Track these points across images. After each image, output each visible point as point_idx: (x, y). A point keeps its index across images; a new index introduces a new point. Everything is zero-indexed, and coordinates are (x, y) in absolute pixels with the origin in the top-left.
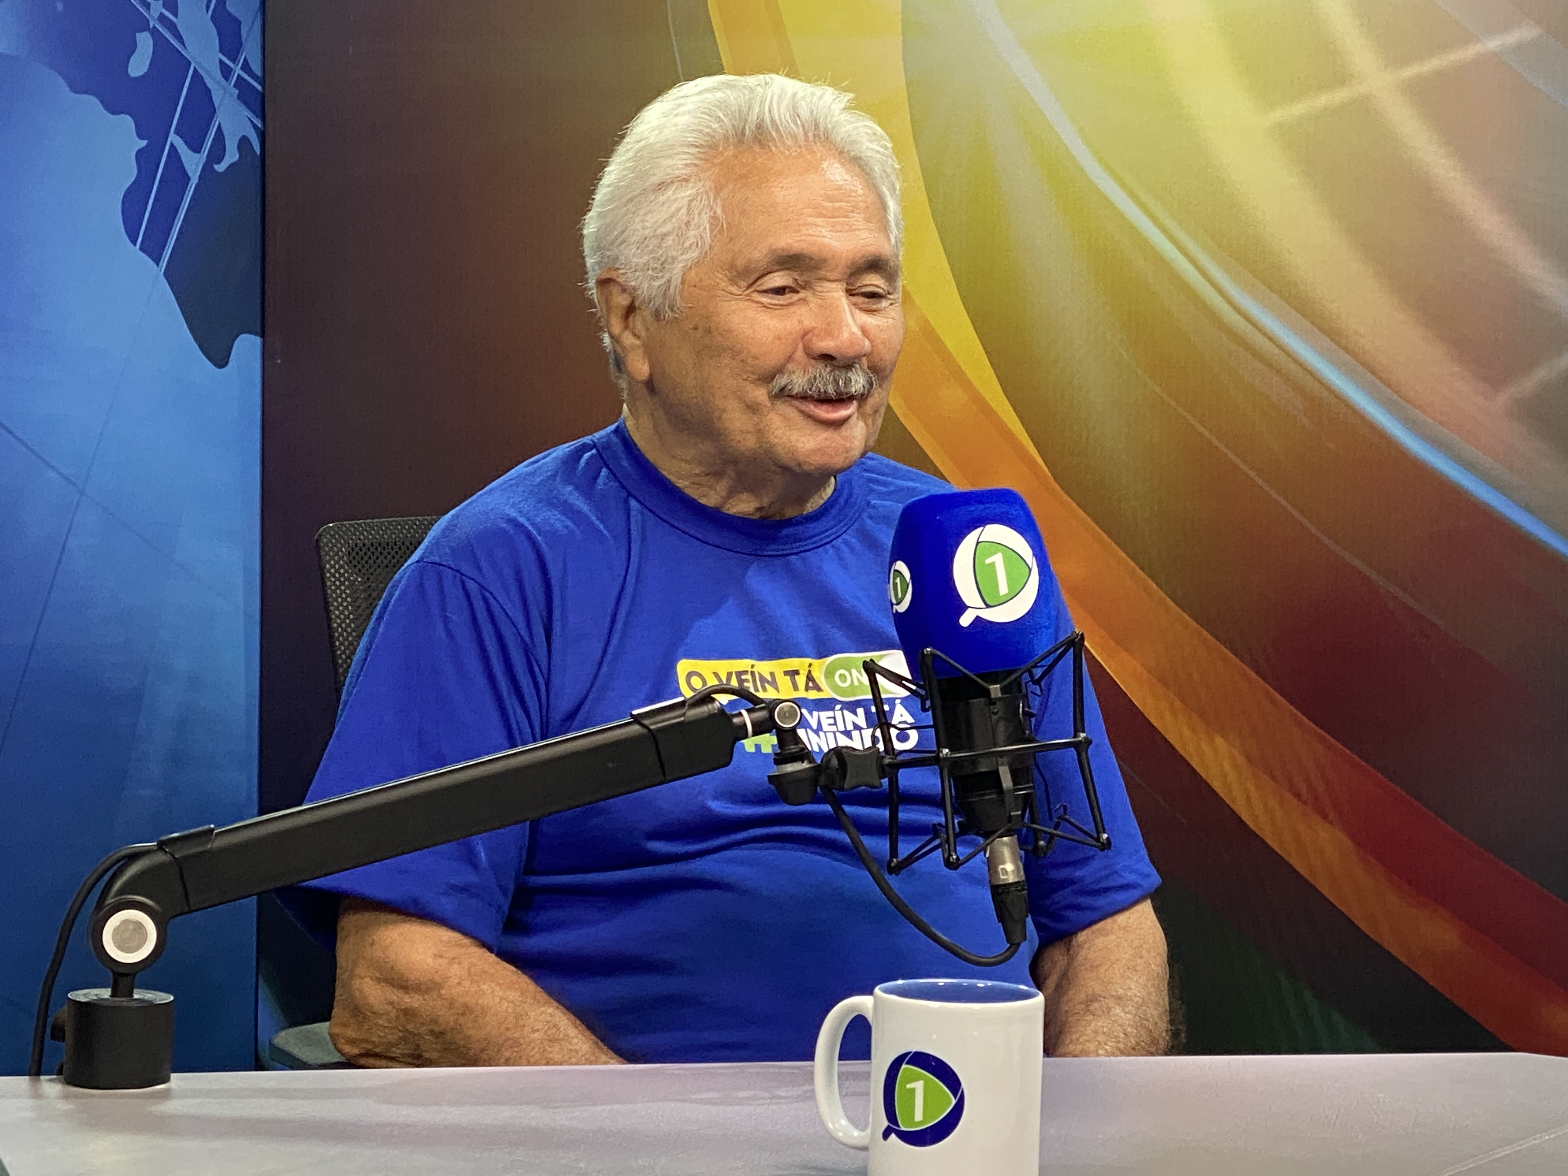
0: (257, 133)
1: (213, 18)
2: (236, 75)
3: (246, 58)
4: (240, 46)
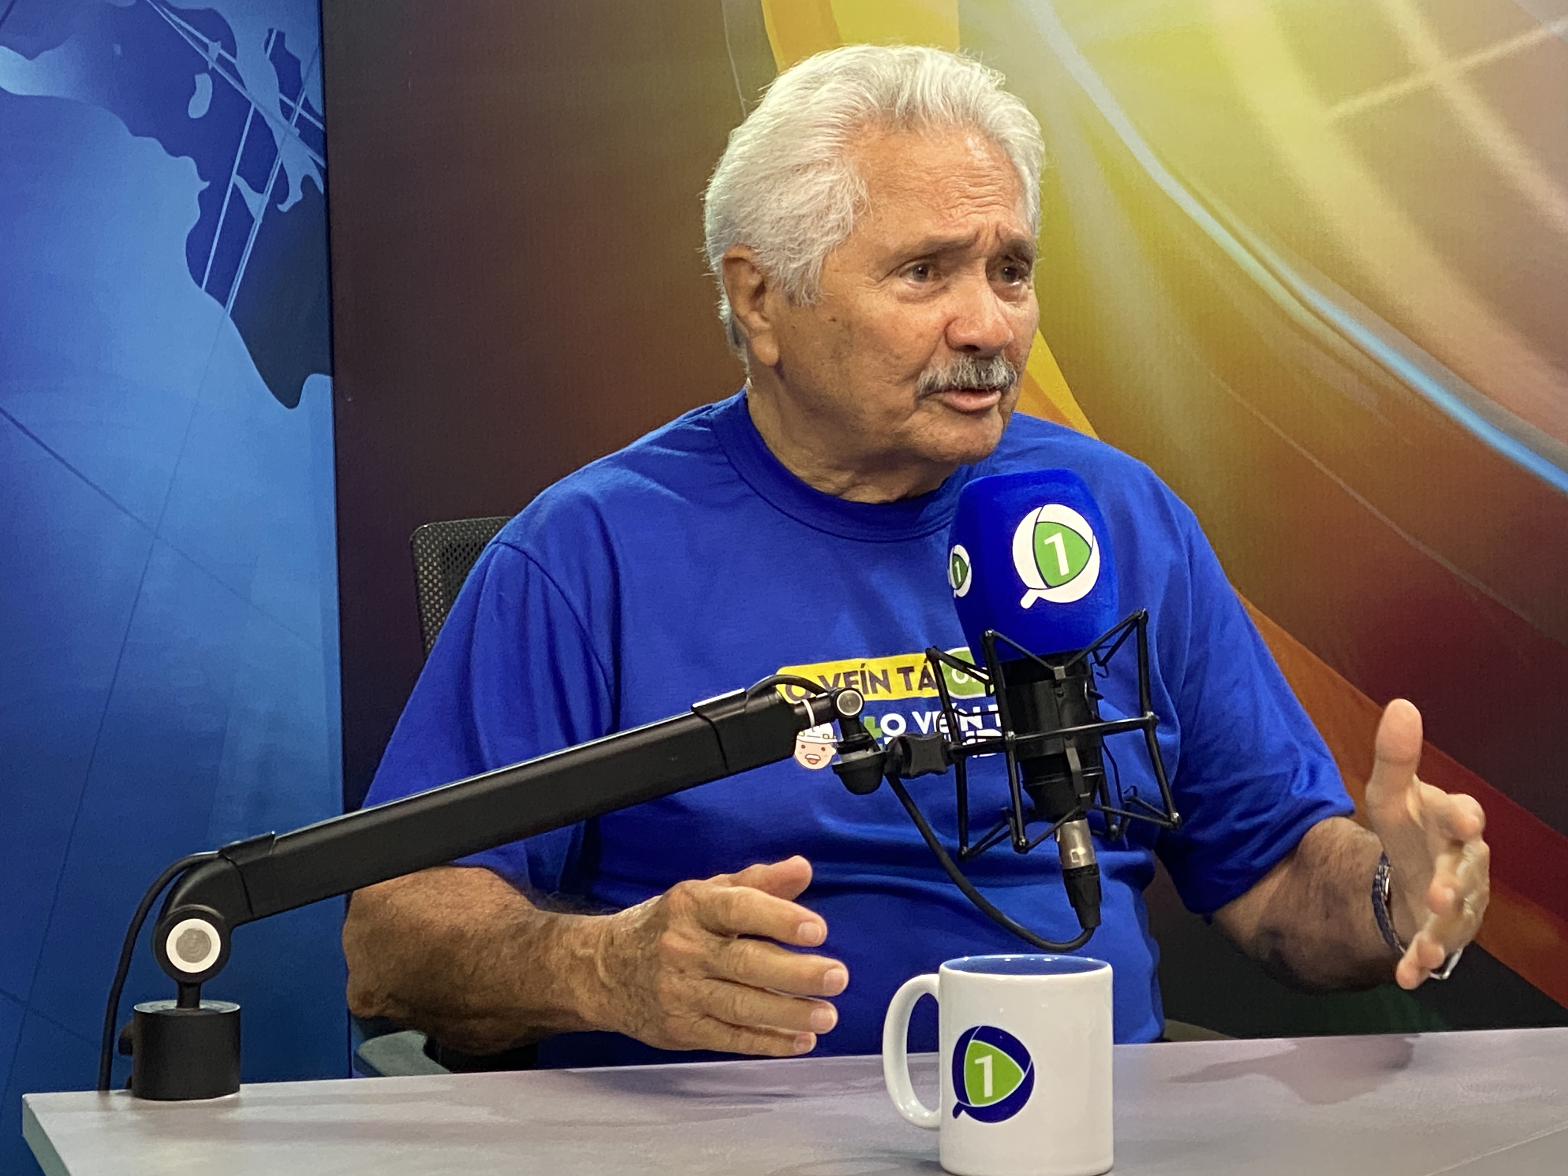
0: (320, 171)
1: (272, 58)
2: (297, 114)
3: (306, 99)
4: (300, 84)
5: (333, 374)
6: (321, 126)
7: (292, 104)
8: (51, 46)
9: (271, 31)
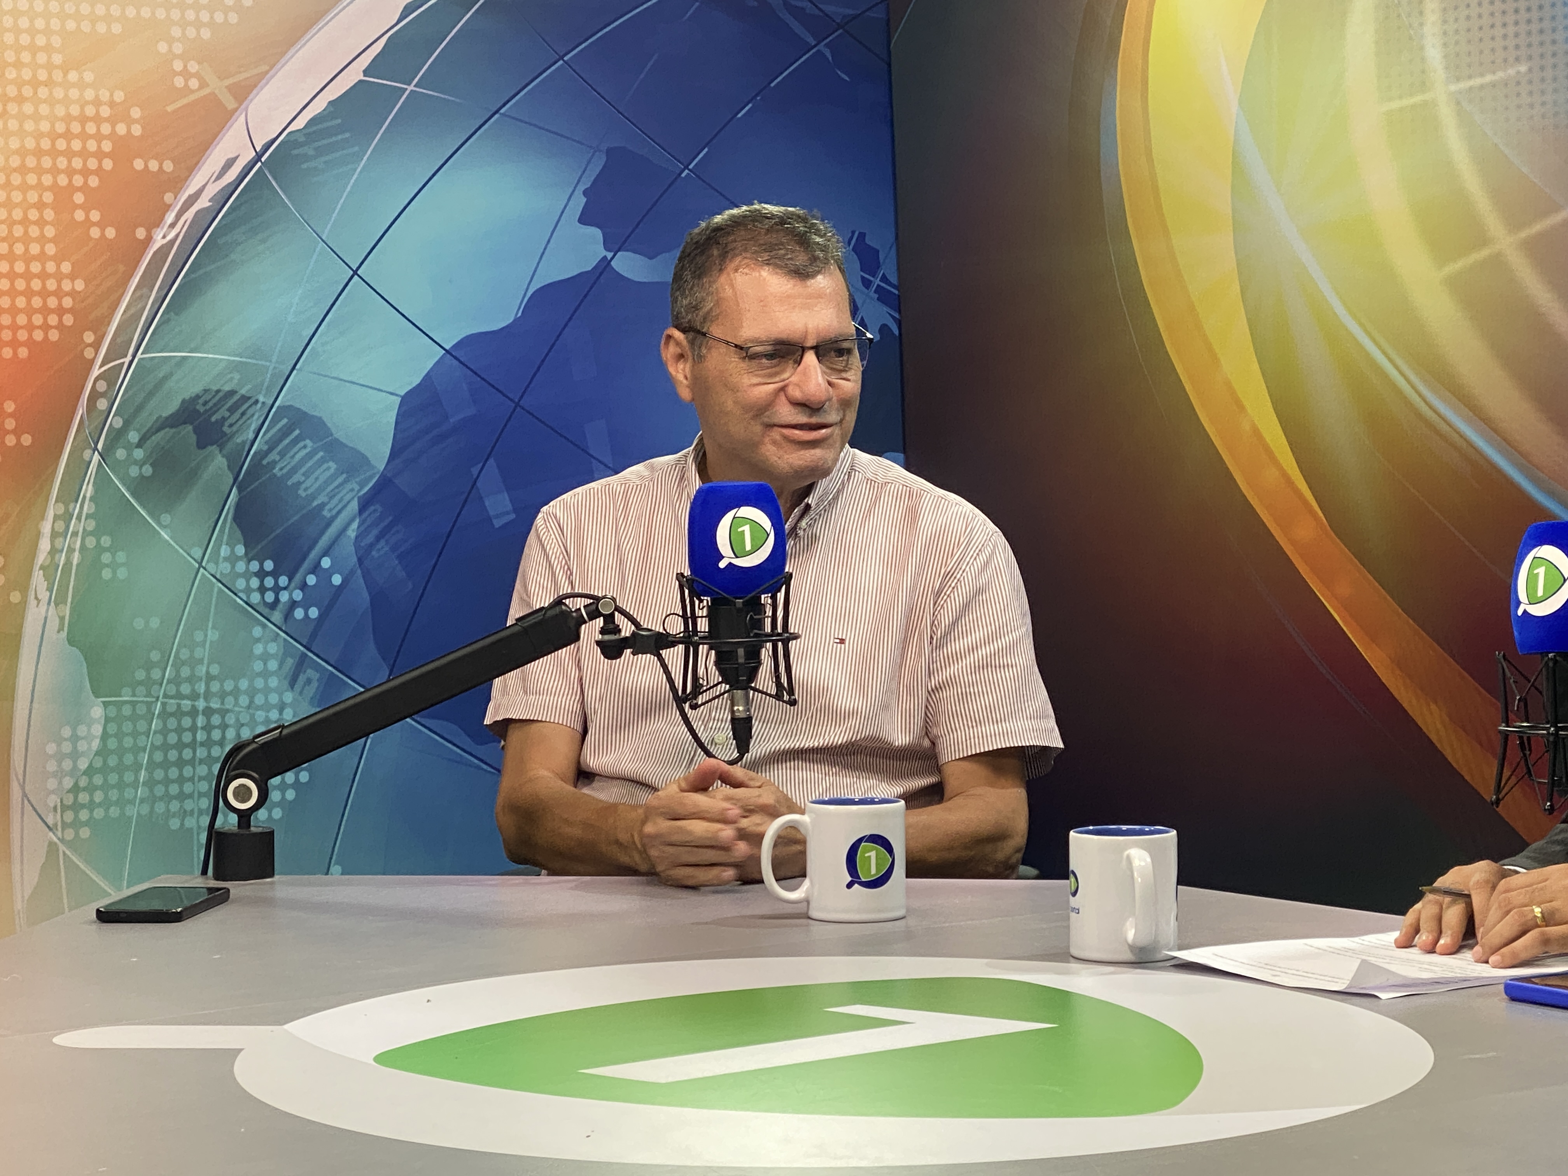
0: (895, 321)
1: (853, 250)
2: (875, 286)
3: (884, 274)
4: (878, 266)
5: (904, 452)
6: (896, 292)
7: (872, 279)
9: (853, 233)
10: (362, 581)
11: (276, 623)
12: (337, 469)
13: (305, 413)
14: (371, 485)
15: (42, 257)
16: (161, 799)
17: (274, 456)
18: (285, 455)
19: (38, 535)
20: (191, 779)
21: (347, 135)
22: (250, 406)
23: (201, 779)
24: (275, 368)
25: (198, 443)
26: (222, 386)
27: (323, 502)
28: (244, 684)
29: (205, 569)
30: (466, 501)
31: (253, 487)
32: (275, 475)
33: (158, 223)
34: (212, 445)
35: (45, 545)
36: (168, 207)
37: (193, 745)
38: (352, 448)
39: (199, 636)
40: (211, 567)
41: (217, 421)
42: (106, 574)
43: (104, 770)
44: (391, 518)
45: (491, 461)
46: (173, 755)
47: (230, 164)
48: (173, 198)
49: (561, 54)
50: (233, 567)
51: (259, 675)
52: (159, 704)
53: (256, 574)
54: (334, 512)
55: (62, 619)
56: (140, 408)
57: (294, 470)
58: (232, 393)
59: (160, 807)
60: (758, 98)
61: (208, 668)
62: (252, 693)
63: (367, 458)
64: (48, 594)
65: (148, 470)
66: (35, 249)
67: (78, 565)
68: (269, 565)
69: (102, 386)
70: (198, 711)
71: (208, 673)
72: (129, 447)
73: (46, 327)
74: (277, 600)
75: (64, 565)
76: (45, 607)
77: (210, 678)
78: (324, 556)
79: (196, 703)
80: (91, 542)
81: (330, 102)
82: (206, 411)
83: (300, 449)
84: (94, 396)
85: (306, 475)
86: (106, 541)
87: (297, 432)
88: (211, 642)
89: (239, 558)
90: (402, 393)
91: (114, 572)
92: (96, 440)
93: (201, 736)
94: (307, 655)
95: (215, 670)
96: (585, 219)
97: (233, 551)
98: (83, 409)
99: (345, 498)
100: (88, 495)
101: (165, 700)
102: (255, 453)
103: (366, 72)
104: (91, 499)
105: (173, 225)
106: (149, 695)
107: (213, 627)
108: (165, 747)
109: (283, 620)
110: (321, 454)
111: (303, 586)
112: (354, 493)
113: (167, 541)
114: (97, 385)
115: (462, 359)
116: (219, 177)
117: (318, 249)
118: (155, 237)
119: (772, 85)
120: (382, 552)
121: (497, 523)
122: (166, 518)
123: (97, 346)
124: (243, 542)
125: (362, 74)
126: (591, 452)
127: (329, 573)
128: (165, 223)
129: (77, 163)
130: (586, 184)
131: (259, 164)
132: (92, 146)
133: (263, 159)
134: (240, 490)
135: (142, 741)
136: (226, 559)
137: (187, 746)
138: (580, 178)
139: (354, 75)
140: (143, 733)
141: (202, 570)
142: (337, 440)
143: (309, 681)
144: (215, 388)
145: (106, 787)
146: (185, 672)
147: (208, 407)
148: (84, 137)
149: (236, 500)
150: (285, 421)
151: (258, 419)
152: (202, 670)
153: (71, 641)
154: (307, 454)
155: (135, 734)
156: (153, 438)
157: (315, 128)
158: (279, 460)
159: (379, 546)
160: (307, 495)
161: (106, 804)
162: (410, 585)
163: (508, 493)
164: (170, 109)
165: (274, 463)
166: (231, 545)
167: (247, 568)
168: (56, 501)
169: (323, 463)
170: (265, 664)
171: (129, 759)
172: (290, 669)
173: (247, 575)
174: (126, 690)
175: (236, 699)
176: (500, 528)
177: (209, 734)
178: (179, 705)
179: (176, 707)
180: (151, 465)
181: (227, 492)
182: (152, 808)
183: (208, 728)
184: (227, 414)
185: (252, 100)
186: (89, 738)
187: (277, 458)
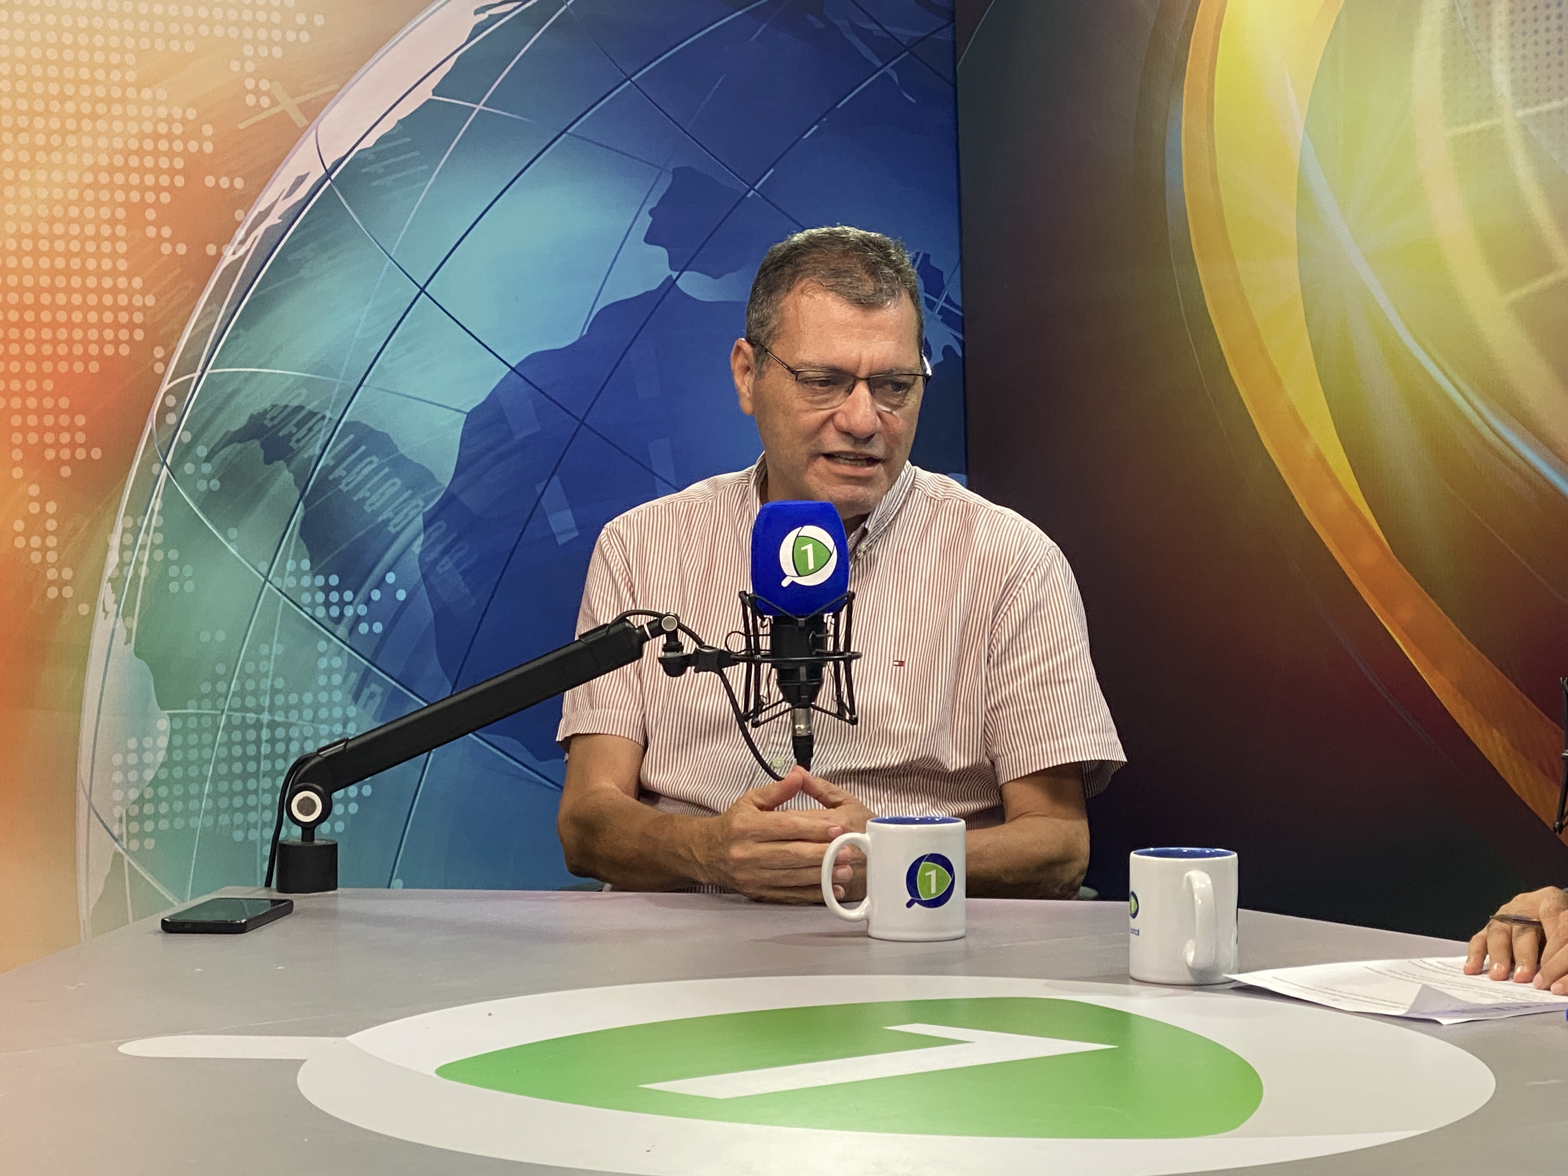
0: (960, 344)
2: (940, 307)
3: (947, 296)
4: (942, 287)
5: (967, 474)
6: (960, 314)
7: (935, 300)
8: (734, 270)
9: (919, 253)
10: (425, 597)
11: (341, 637)
12: (402, 485)
13: (372, 431)
14: (436, 500)
15: (114, 273)
16: (225, 811)
17: (340, 472)
18: (351, 470)
19: (107, 548)
20: (256, 792)
21: (417, 153)
22: (317, 422)
23: (264, 791)
24: (343, 384)
25: (265, 457)
26: (290, 402)
27: (388, 518)
28: (308, 698)
29: (271, 583)
30: (529, 518)
31: (318, 503)
32: (340, 490)
33: (228, 240)
34: (279, 459)
35: (113, 558)
36: (238, 224)
37: (257, 758)
38: (418, 464)
39: (264, 650)
40: (277, 581)
41: (284, 436)
42: (174, 587)
43: (169, 782)
44: (455, 535)
45: (556, 478)
46: (237, 768)
47: (300, 180)
48: (243, 214)
49: (629, 75)
50: (299, 582)
51: (324, 688)
52: (224, 717)
53: (321, 589)
54: (398, 528)
55: (129, 631)
56: (209, 423)
57: (359, 487)
58: (300, 408)
59: (224, 820)
60: (825, 119)
61: (273, 680)
62: (316, 707)
63: (431, 474)
64: (116, 606)
65: (215, 484)
66: (107, 265)
67: (145, 578)
68: (334, 580)
69: (171, 401)
70: (262, 724)
71: (272, 686)
72: (197, 462)
73: (117, 342)
74: (342, 615)
75: (131, 578)
76: (114, 619)
77: (274, 691)
78: (389, 572)
79: (261, 717)
80: (159, 555)
81: (399, 121)
82: (273, 426)
83: (365, 466)
84: (164, 410)
85: (372, 490)
86: (173, 554)
87: (363, 448)
88: (276, 655)
89: (305, 573)
90: (468, 411)
91: (181, 586)
92: (164, 455)
93: (265, 749)
94: (371, 670)
95: (280, 683)
96: (650, 239)
97: (298, 565)
98: (152, 423)
99: (410, 513)
100: (157, 509)
101: (231, 713)
102: (322, 468)
103: (435, 92)
104: (160, 513)
105: (242, 242)
106: (214, 707)
107: (279, 641)
108: (230, 760)
109: (347, 634)
110: (387, 470)
111: (368, 601)
112: (419, 509)
113: (234, 555)
114: (167, 399)
115: (527, 377)
116: (289, 195)
117: (387, 266)
118: (225, 254)
119: (839, 106)
120: (446, 568)
121: (561, 540)
122: (233, 533)
123: (166, 361)
124: (309, 556)
125: (431, 93)
126: (655, 470)
127: (395, 588)
128: (235, 240)
129: (150, 180)
130: (652, 203)
131: (329, 182)
132: (164, 163)
133: (333, 177)
134: (306, 506)
135: (206, 753)
136: (291, 574)
137: (250, 758)
138: (647, 197)
139: (425, 93)
140: (207, 746)
141: (268, 584)
142: (402, 456)
143: (372, 696)
144: (284, 403)
145: (170, 799)
146: (250, 685)
147: (276, 422)
148: (156, 153)
149: (302, 514)
150: (352, 437)
151: (325, 434)
152: (266, 684)
153: (138, 653)
154: (373, 470)
155: (200, 746)
156: (222, 452)
157: (384, 147)
158: (346, 475)
159: (443, 562)
160: (372, 511)
161: (172, 815)
162: (474, 601)
163: (572, 510)
164: (241, 126)
165: (341, 478)
166: (298, 561)
167: (313, 583)
168: (125, 515)
169: (388, 480)
170: (329, 678)
171: (193, 771)
172: (354, 684)
173: (312, 590)
174: (192, 703)
175: (301, 713)
176: (564, 544)
177: (273, 747)
178: (244, 718)
179: (240, 720)
180: (219, 479)
181: (293, 506)
182: (216, 821)
183: (272, 741)
184: (294, 430)
185: (321, 120)
186: (155, 749)
187: (344, 473)
